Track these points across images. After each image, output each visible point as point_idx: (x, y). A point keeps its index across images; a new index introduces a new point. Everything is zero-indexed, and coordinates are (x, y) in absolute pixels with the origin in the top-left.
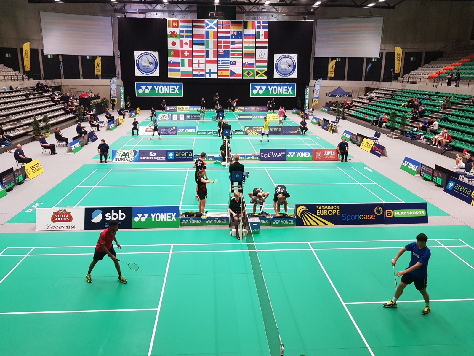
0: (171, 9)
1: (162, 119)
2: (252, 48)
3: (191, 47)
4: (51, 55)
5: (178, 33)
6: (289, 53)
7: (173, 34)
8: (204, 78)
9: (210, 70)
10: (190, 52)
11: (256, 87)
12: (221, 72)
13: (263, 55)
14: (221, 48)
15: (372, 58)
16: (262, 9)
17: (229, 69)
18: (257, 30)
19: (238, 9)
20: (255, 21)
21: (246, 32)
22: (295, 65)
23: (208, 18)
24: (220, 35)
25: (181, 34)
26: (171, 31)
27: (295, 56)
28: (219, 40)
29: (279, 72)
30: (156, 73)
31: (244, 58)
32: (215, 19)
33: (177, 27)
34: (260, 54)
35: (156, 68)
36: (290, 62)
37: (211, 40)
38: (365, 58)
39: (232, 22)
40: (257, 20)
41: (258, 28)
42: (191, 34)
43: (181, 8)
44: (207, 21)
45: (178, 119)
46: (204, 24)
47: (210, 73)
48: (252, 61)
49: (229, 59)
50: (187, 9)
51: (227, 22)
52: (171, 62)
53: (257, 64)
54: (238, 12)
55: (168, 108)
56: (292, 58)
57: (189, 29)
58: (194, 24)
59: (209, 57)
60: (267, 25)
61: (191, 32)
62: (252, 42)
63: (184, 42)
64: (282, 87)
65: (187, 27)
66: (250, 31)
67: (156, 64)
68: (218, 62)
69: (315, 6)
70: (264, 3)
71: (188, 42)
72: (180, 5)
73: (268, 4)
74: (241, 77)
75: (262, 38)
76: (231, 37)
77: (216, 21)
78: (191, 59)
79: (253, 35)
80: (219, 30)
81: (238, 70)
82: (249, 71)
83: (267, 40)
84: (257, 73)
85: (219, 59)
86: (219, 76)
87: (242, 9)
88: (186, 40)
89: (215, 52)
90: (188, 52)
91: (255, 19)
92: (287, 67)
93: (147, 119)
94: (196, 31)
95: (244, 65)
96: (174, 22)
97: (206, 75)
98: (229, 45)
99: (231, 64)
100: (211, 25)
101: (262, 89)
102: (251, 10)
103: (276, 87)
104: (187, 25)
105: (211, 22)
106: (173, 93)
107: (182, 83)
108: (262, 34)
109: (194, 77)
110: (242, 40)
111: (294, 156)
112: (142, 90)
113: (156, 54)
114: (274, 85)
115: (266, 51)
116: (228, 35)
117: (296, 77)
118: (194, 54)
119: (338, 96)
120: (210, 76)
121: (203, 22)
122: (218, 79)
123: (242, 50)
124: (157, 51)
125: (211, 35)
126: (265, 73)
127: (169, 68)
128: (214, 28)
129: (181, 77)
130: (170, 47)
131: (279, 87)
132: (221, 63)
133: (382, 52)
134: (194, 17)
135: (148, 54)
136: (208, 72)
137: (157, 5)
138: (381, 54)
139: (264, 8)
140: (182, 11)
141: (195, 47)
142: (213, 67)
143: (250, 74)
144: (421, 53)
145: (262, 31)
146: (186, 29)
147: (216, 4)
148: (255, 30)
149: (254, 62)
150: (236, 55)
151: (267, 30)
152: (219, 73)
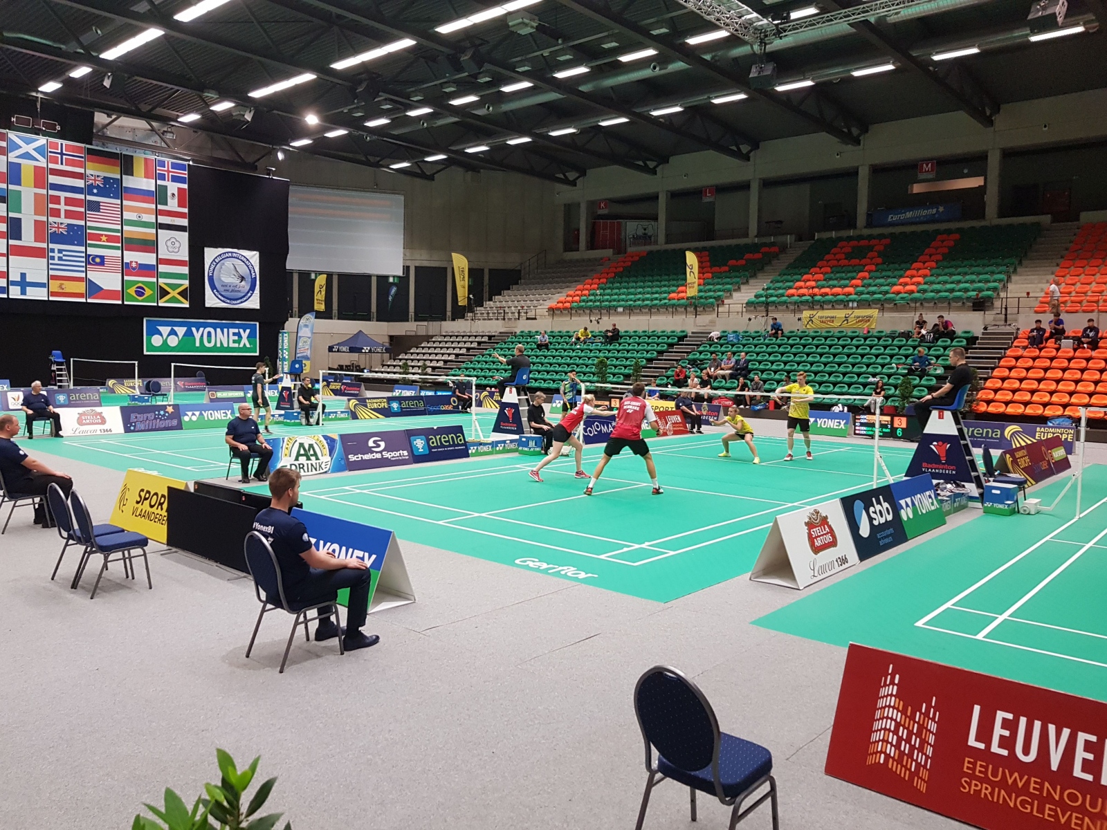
2: (149, 225)
6: (239, 249)
8: (4, 296)
9: (23, 275)
11: (160, 328)
12: (58, 282)
17: (83, 275)
18: (159, 182)
20: (154, 158)
21: (128, 182)
22: (255, 278)
23: (15, 127)
24: (53, 179)
27: (253, 257)
28: (51, 192)
29: (217, 291)
31: (127, 250)
32: (39, 135)
37: (28, 192)
40: (159, 158)
41: (162, 177)
44: (12, 135)
46: (4, 145)
47: (23, 283)
48: (148, 259)
49: (83, 249)
51: (73, 149)
53: (162, 268)
56: (246, 261)
60: (185, 174)
62: (149, 211)
64: (226, 330)
66: (139, 181)
68: (51, 254)
74: (119, 300)
75: (173, 204)
76: (89, 190)
79: (148, 193)
80: (51, 166)
81: (109, 280)
82: (140, 285)
83: (186, 210)
84: (163, 293)
85: (51, 246)
86: (54, 294)
89: (39, 225)
92: (236, 281)
95: (126, 268)
97: (11, 287)
98: (83, 210)
99: (90, 264)
100: (29, 148)
101: (176, 334)
103: (212, 330)
105: (28, 142)
108: (173, 195)
114: (205, 326)
115: (184, 237)
116: (79, 183)
117: (258, 307)
119: (367, 351)
120: (23, 292)
121: (3, 138)
122: (48, 301)
123: (119, 227)
125: (27, 174)
126: (183, 294)
128: (36, 160)
131: (218, 330)
132: (60, 259)
136: (18, 279)
142: (35, 269)
143: (143, 294)
145: (173, 188)
147: (40, 96)
148: (154, 181)
149: (155, 263)
150: (104, 238)
151: (185, 186)
152: (54, 286)
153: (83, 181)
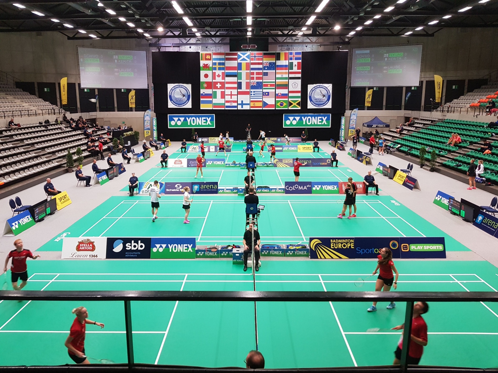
0: (205, 42)
1: (193, 151)
2: (285, 78)
3: (223, 78)
4: (87, 89)
5: (211, 66)
6: (323, 83)
7: (206, 67)
8: (236, 109)
9: (242, 101)
10: (223, 84)
11: (290, 118)
12: (253, 103)
13: (296, 85)
14: (254, 79)
15: (411, 87)
16: (295, 40)
17: (261, 100)
18: (290, 61)
19: (270, 40)
20: (288, 52)
21: (279, 63)
22: (330, 95)
23: (240, 50)
24: (252, 66)
25: (213, 66)
26: (204, 64)
27: (329, 86)
28: (252, 71)
29: (313, 102)
30: (189, 105)
31: (277, 89)
32: (248, 51)
33: (210, 59)
34: (293, 85)
35: (189, 101)
36: (324, 92)
37: (244, 72)
38: (404, 87)
39: (265, 54)
40: (290, 51)
41: (291, 59)
42: (224, 66)
43: (215, 41)
44: (239, 53)
45: (209, 151)
46: (236, 57)
47: (242, 104)
48: (285, 91)
49: (261, 90)
50: (220, 42)
51: (259, 54)
52: (204, 94)
53: (290, 95)
54: (272, 43)
55: (200, 140)
56: (326, 89)
57: (221, 62)
58: (227, 57)
59: (241, 89)
60: (300, 56)
61: (224, 64)
62: (286, 73)
63: (217, 74)
64: (316, 117)
65: (220, 59)
66: (283, 62)
67: (189, 96)
68: (251, 93)
69: (350, 36)
70: (297, 35)
71: (221, 74)
72: (213, 39)
73: (301, 35)
74: (274, 108)
75: (295, 69)
76: (264, 68)
77: (248, 53)
78: (223, 90)
79: (286, 66)
80: (252, 62)
81: (270, 101)
82: (282, 102)
83: (300, 71)
84: (291, 104)
85: (251, 90)
86: (252, 107)
87: (275, 40)
88: (218, 72)
89: (247, 84)
90: (220, 84)
91: (288, 49)
92: (321, 97)
93: (178, 151)
94: (229, 64)
95: (276, 96)
96: (206, 55)
97: (238, 106)
98: (262, 76)
99: (264, 95)
100: (244, 57)
101: (295, 120)
102: (285, 41)
103: (310, 118)
104: (219, 58)
105: (244, 54)
106: (205, 124)
107: (214, 115)
108: (295, 65)
109: (226, 109)
110: (274, 71)
111: (320, 189)
112: (174, 121)
113: (189, 87)
114: (308, 116)
115: (299, 81)
116: (261, 66)
117: (331, 108)
118: (227, 85)
119: (375, 127)
120: (242, 107)
121: (236, 54)
122: (250, 110)
123: (274, 81)
124: (190, 84)
125: (244, 66)
126: (298, 104)
127: (201, 99)
128: (246, 60)
129: (214, 109)
130: (203, 79)
131: (313, 117)
132: (254, 94)
133: (422, 80)
134: (226, 49)
135: (180, 86)
136: (241, 103)
137: (190, 39)
138: (421, 83)
139: (297, 40)
140: (215, 44)
141: (228, 79)
142: (245, 99)
143: (283, 105)
144: (464, 81)
145: (295, 62)
146: (219, 61)
147: (248, 37)
148: (288, 61)
149: (287, 93)
150: (269, 86)
151: (300, 61)
152: (252, 104)
153: (262, 65)
